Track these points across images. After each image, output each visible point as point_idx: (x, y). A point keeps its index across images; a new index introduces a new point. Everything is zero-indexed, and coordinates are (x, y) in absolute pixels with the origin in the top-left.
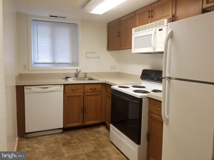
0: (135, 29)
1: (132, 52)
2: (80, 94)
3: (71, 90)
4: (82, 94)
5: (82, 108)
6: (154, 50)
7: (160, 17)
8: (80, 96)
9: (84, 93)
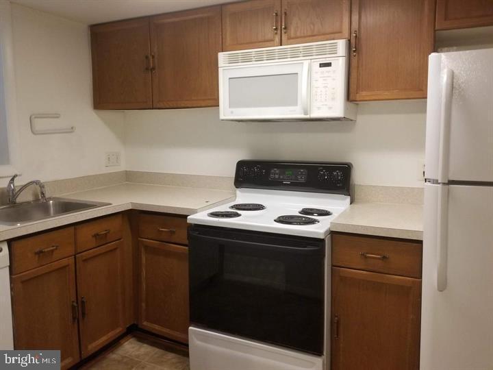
0: (230, 56)
1: (222, 117)
2: (64, 262)
3: (36, 253)
4: (71, 260)
5: (73, 307)
6: (306, 113)
7: (309, 34)
8: (65, 267)
9: (75, 255)
